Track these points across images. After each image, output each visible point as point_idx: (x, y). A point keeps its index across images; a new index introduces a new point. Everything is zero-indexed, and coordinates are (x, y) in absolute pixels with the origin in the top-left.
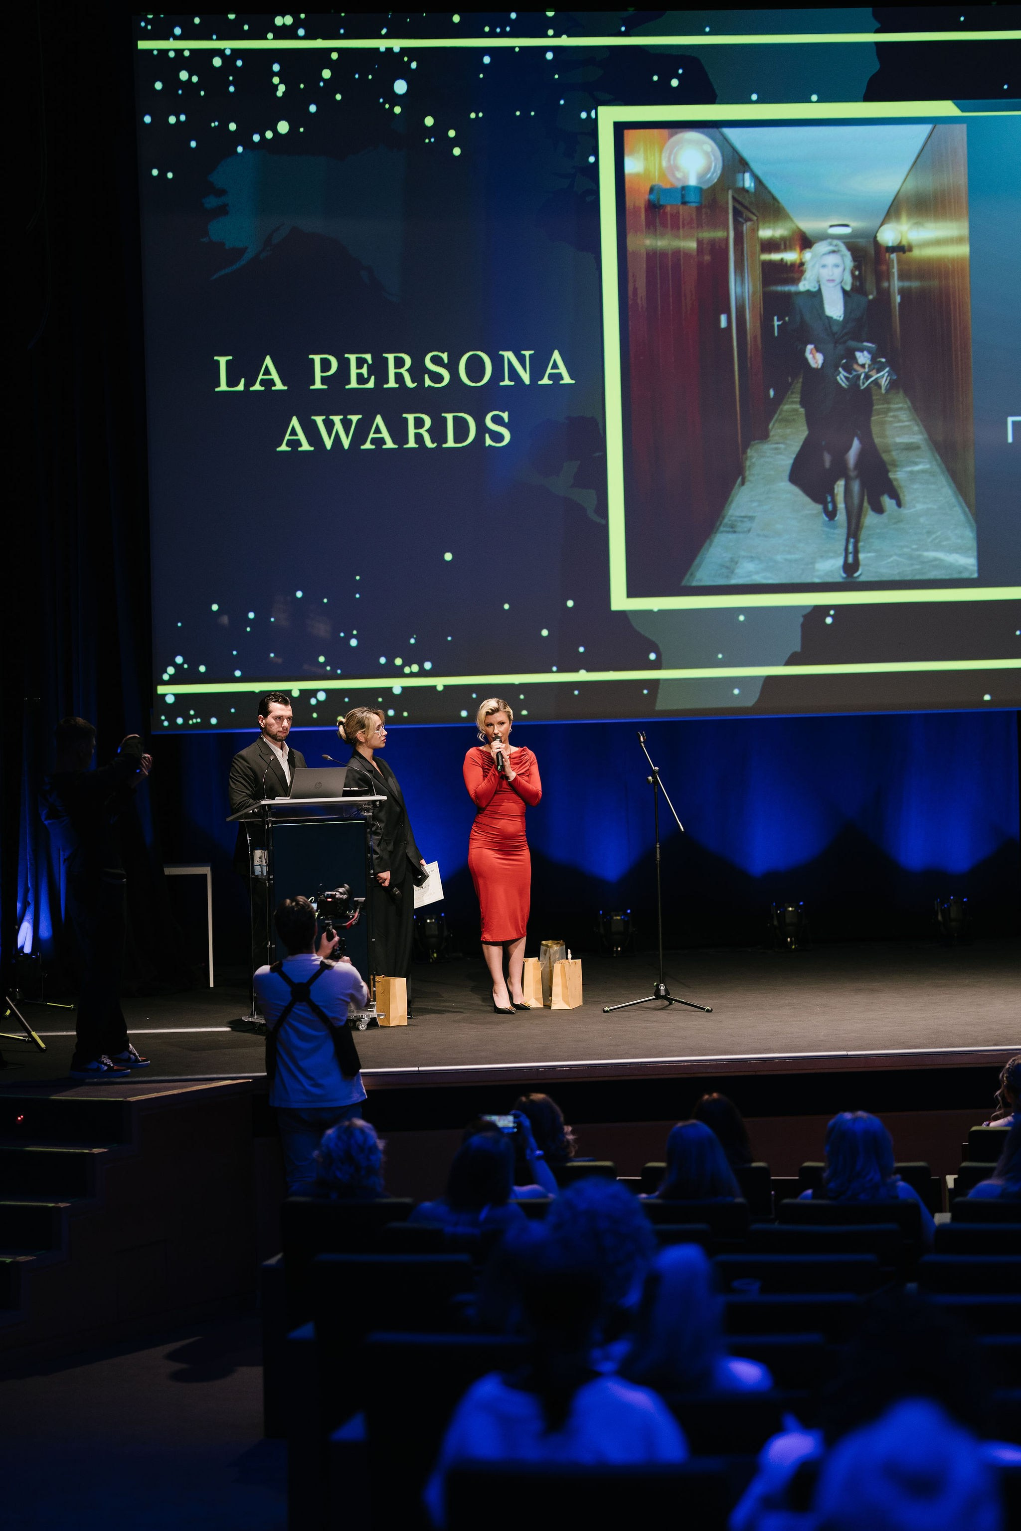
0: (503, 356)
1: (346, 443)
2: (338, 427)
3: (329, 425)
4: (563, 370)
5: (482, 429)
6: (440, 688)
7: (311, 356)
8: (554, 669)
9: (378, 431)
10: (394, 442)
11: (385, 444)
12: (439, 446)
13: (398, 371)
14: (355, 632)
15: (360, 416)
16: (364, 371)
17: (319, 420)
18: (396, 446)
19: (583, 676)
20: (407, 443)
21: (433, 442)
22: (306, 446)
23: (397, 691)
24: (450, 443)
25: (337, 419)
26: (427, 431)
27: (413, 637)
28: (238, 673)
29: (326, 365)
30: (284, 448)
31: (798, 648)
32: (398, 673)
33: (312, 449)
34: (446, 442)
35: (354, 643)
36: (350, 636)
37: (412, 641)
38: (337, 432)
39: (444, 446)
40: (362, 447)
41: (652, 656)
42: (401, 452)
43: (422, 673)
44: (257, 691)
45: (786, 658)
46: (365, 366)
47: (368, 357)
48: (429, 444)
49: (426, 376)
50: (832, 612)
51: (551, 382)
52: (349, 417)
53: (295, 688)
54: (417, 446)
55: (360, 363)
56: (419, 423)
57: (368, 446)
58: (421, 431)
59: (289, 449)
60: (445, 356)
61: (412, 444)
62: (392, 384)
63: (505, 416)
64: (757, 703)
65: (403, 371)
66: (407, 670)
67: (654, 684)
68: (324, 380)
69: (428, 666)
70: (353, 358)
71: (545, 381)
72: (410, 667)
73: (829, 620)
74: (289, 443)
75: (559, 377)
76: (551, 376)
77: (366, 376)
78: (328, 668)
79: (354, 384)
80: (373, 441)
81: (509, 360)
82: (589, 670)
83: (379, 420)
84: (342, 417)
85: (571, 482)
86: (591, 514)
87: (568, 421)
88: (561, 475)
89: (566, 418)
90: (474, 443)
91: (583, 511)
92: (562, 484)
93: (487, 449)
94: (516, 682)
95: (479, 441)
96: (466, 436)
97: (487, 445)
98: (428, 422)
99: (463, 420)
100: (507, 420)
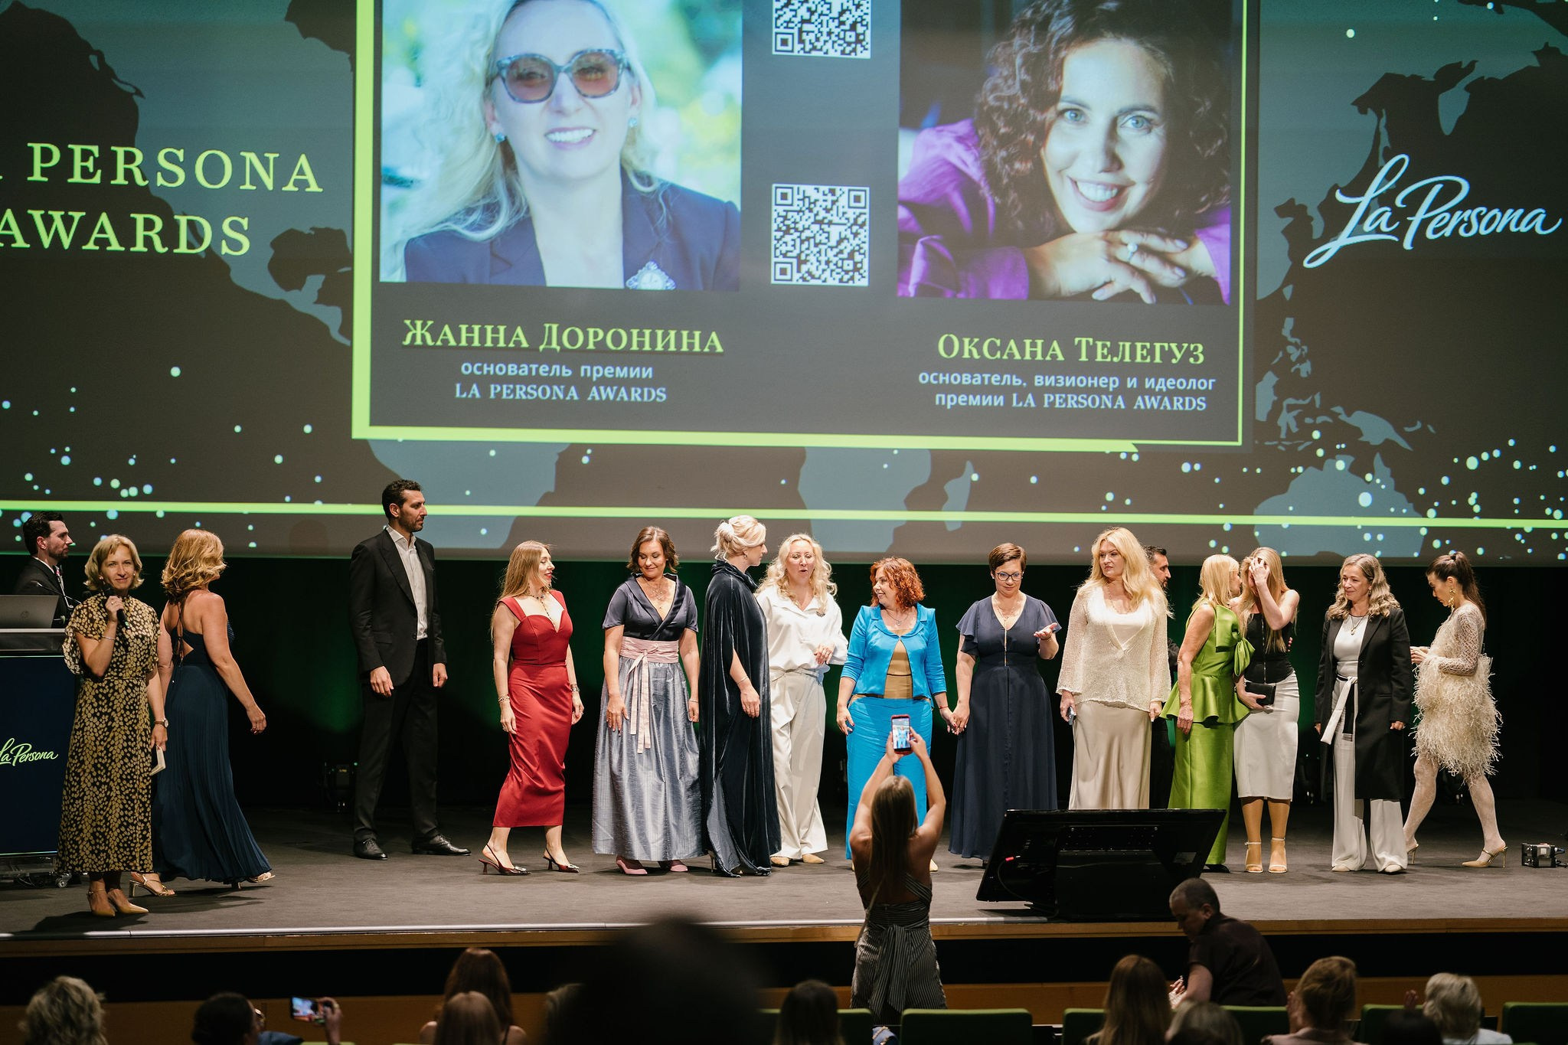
0: (244, 158)
1: (66, 242)
2: (58, 223)
3: (48, 221)
4: (309, 176)
5: (218, 235)
6: (160, 515)
7: (29, 145)
8: (288, 499)
9: (102, 230)
10: (121, 245)
11: (110, 245)
12: (170, 251)
13: (127, 166)
14: (67, 449)
15: (84, 214)
16: (90, 164)
17: (37, 215)
18: (123, 249)
19: (318, 508)
20: (134, 245)
21: (164, 246)
22: (20, 243)
23: (112, 515)
24: (183, 248)
25: (57, 215)
26: (158, 234)
27: (133, 458)
29: (46, 155)
31: (552, 489)
32: (114, 496)
33: (28, 246)
34: (177, 247)
35: (66, 461)
36: (62, 453)
37: (132, 462)
38: (56, 231)
39: (175, 251)
40: (84, 248)
42: (127, 258)
43: (141, 497)
45: (538, 498)
46: (91, 158)
47: (95, 149)
48: (160, 248)
49: (159, 174)
50: (589, 451)
51: (296, 189)
52: (70, 213)
54: (146, 250)
55: (86, 155)
56: (149, 225)
57: (91, 246)
58: (152, 234)
59: (2, 245)
60: (180, 154)
61: (140, 247)
62: (120, 180)
63: (245, 222)
65: (133, 167)
66: (124, 493)
68: (44, 172)
69: (148, 489)
70: (77, 149)
71: (290, 187)
72: (128, 489)
73: (585, 460)
75: (306, 184)
76: (297, 183)
77: (91, 170)
78: (36, 487)
79: (77, 178)
80: (97, 242)
81: (251, 162)
82: (325, 502)
83: (104, 219)
84: (63, 213)
85: (315, 298)
86: (335, 333)
87: (313, 233)
88: (304, 289)
89: (312, 229)
90: (209, 250)
91: (325, 329)
92: (304, 299)
93: (223, 258)
94: (246, 512)
95: (214, 248)
96: (201, 241)
97: (223, 253)
98: (159, 224)
99: (197, 224)
100: (246, 228)
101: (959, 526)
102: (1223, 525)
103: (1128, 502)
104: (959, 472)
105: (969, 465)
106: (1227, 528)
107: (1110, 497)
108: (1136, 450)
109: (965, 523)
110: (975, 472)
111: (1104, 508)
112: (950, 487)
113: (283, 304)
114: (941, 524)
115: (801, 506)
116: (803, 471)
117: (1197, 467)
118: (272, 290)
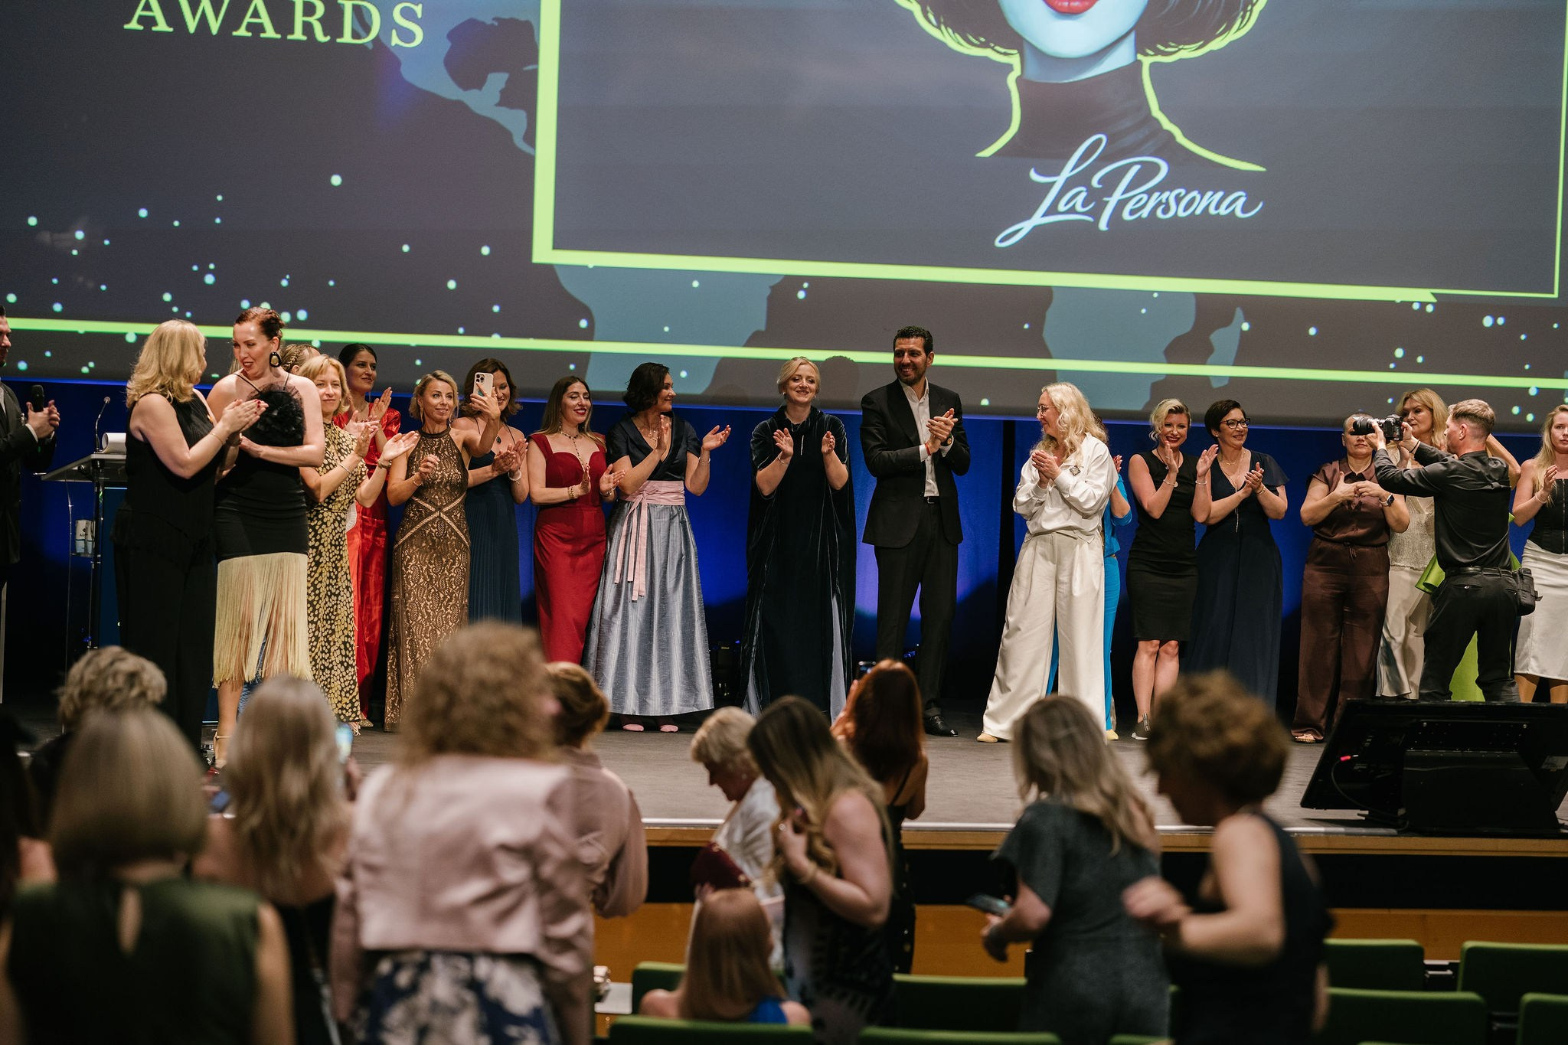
1: (215, 26)
5: (388, 23)
8: (461, 330)
10: (277, 32)
12: (332, 41)
14: (212, 266)
18: (279, 36)
19: (496, 342)
20: (292, 32)
21: (325, 35)
22: (162, 26)
24: (347, 38)
26: (319, 20)
27: (285, 278)
28: (58, 307)
30: (134, 25)
31: (762, 327)
33: (171, 30)
34: (341, 35)
35: (209, 279)
36: (205, 271)
37: (284, 283)
39: (339, 40)
40: (235, 33)
41: (583, 324)
42: (283, 46)
43: (295, 324)
44: (81, 331)
45: (747, 338)
48: (321, 37)
50: (806, 285)
53: (131, 331)
54: (304, 38)
57: (242, 32)
58: (312, 20)
59: (141, 28)
61: (298, 35)
63: (418, 10)
64: (706, 391)
67: (583, 358)
69: (302, 315)
73: (801, 295)
74: (142, 20)
78: (175, 308)
80: (250, 27)
82: (504, 334)
85: (497, 100)
86: (519, 141)
87: (496, 24)
88: (484, 88)
89: (494, 19)
90: (376, 40)
91: (507, 135)
92: (484, 100)
93: (392, 50)
94: (413, 344)
95: (384, 41)
96: (367, 29)
97: (393, 44)
98: (320, 10)
99: (364, 11)
100: (419, 15)
101: (1226, 382)
102: (1529, 388)
103: (1420, 359)
104: (1227, 320)
105: (1239, 313)
106: (1533, 392)
107: (1399, 353)
108: (1434, 300)
109: (1233, 380)
110: (1245, 321)
111: (1392, 366)
112: (1217, 337)
113: (460, 105)
114: (1206, 379)
115: (1047, 355)
116: (1050, 314)
117: (1501, 321)
118: (448, 89)
